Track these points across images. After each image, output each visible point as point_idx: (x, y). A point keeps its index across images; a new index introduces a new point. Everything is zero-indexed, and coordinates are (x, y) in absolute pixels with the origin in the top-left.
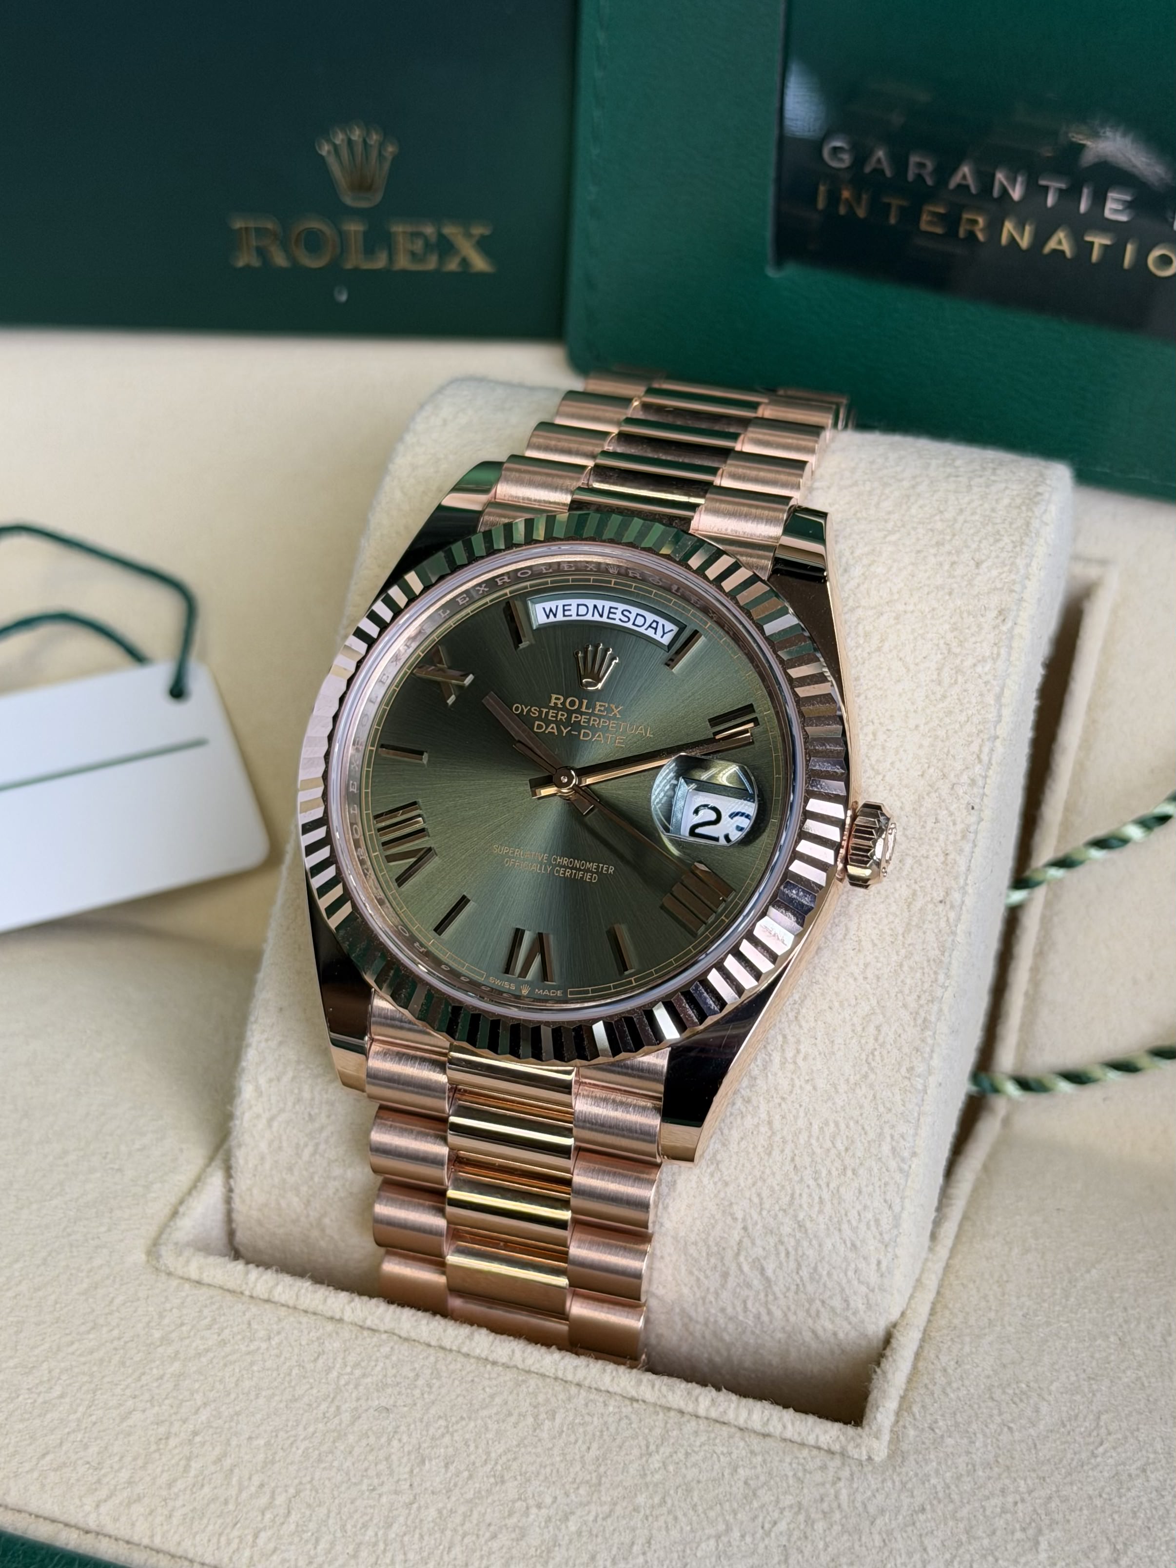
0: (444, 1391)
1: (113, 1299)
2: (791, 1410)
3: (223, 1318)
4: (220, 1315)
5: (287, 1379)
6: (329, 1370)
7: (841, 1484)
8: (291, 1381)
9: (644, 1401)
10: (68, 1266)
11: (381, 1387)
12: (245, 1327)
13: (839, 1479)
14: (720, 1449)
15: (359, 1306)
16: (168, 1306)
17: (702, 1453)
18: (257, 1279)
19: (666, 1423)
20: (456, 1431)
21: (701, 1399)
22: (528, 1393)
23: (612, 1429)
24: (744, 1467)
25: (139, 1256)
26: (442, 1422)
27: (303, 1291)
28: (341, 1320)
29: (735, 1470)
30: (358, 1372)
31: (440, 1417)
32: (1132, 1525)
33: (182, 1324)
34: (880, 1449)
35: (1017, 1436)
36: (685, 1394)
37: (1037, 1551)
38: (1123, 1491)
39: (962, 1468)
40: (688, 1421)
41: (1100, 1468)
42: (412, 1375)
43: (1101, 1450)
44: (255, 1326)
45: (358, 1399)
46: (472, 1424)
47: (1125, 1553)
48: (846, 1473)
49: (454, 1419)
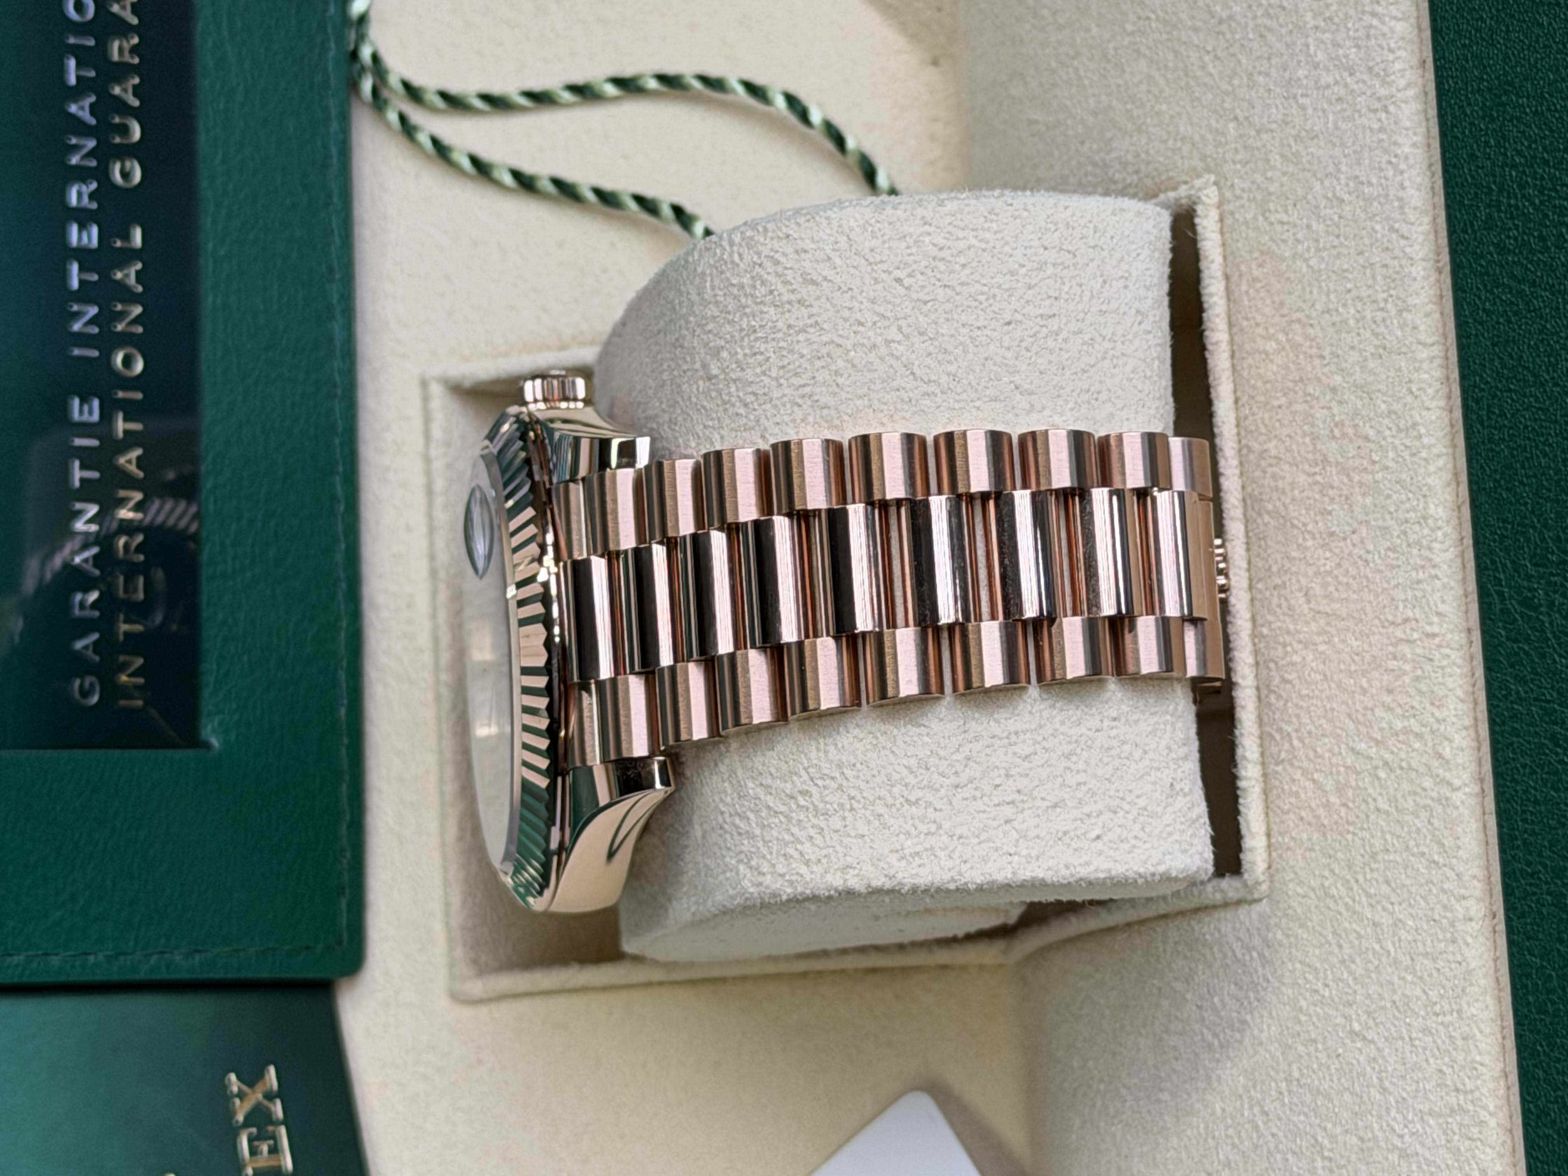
7: (1238, 192)
13: (1235, 196)
24: (1251, 276)
29: (1257, 280)
34: (1205, 181)
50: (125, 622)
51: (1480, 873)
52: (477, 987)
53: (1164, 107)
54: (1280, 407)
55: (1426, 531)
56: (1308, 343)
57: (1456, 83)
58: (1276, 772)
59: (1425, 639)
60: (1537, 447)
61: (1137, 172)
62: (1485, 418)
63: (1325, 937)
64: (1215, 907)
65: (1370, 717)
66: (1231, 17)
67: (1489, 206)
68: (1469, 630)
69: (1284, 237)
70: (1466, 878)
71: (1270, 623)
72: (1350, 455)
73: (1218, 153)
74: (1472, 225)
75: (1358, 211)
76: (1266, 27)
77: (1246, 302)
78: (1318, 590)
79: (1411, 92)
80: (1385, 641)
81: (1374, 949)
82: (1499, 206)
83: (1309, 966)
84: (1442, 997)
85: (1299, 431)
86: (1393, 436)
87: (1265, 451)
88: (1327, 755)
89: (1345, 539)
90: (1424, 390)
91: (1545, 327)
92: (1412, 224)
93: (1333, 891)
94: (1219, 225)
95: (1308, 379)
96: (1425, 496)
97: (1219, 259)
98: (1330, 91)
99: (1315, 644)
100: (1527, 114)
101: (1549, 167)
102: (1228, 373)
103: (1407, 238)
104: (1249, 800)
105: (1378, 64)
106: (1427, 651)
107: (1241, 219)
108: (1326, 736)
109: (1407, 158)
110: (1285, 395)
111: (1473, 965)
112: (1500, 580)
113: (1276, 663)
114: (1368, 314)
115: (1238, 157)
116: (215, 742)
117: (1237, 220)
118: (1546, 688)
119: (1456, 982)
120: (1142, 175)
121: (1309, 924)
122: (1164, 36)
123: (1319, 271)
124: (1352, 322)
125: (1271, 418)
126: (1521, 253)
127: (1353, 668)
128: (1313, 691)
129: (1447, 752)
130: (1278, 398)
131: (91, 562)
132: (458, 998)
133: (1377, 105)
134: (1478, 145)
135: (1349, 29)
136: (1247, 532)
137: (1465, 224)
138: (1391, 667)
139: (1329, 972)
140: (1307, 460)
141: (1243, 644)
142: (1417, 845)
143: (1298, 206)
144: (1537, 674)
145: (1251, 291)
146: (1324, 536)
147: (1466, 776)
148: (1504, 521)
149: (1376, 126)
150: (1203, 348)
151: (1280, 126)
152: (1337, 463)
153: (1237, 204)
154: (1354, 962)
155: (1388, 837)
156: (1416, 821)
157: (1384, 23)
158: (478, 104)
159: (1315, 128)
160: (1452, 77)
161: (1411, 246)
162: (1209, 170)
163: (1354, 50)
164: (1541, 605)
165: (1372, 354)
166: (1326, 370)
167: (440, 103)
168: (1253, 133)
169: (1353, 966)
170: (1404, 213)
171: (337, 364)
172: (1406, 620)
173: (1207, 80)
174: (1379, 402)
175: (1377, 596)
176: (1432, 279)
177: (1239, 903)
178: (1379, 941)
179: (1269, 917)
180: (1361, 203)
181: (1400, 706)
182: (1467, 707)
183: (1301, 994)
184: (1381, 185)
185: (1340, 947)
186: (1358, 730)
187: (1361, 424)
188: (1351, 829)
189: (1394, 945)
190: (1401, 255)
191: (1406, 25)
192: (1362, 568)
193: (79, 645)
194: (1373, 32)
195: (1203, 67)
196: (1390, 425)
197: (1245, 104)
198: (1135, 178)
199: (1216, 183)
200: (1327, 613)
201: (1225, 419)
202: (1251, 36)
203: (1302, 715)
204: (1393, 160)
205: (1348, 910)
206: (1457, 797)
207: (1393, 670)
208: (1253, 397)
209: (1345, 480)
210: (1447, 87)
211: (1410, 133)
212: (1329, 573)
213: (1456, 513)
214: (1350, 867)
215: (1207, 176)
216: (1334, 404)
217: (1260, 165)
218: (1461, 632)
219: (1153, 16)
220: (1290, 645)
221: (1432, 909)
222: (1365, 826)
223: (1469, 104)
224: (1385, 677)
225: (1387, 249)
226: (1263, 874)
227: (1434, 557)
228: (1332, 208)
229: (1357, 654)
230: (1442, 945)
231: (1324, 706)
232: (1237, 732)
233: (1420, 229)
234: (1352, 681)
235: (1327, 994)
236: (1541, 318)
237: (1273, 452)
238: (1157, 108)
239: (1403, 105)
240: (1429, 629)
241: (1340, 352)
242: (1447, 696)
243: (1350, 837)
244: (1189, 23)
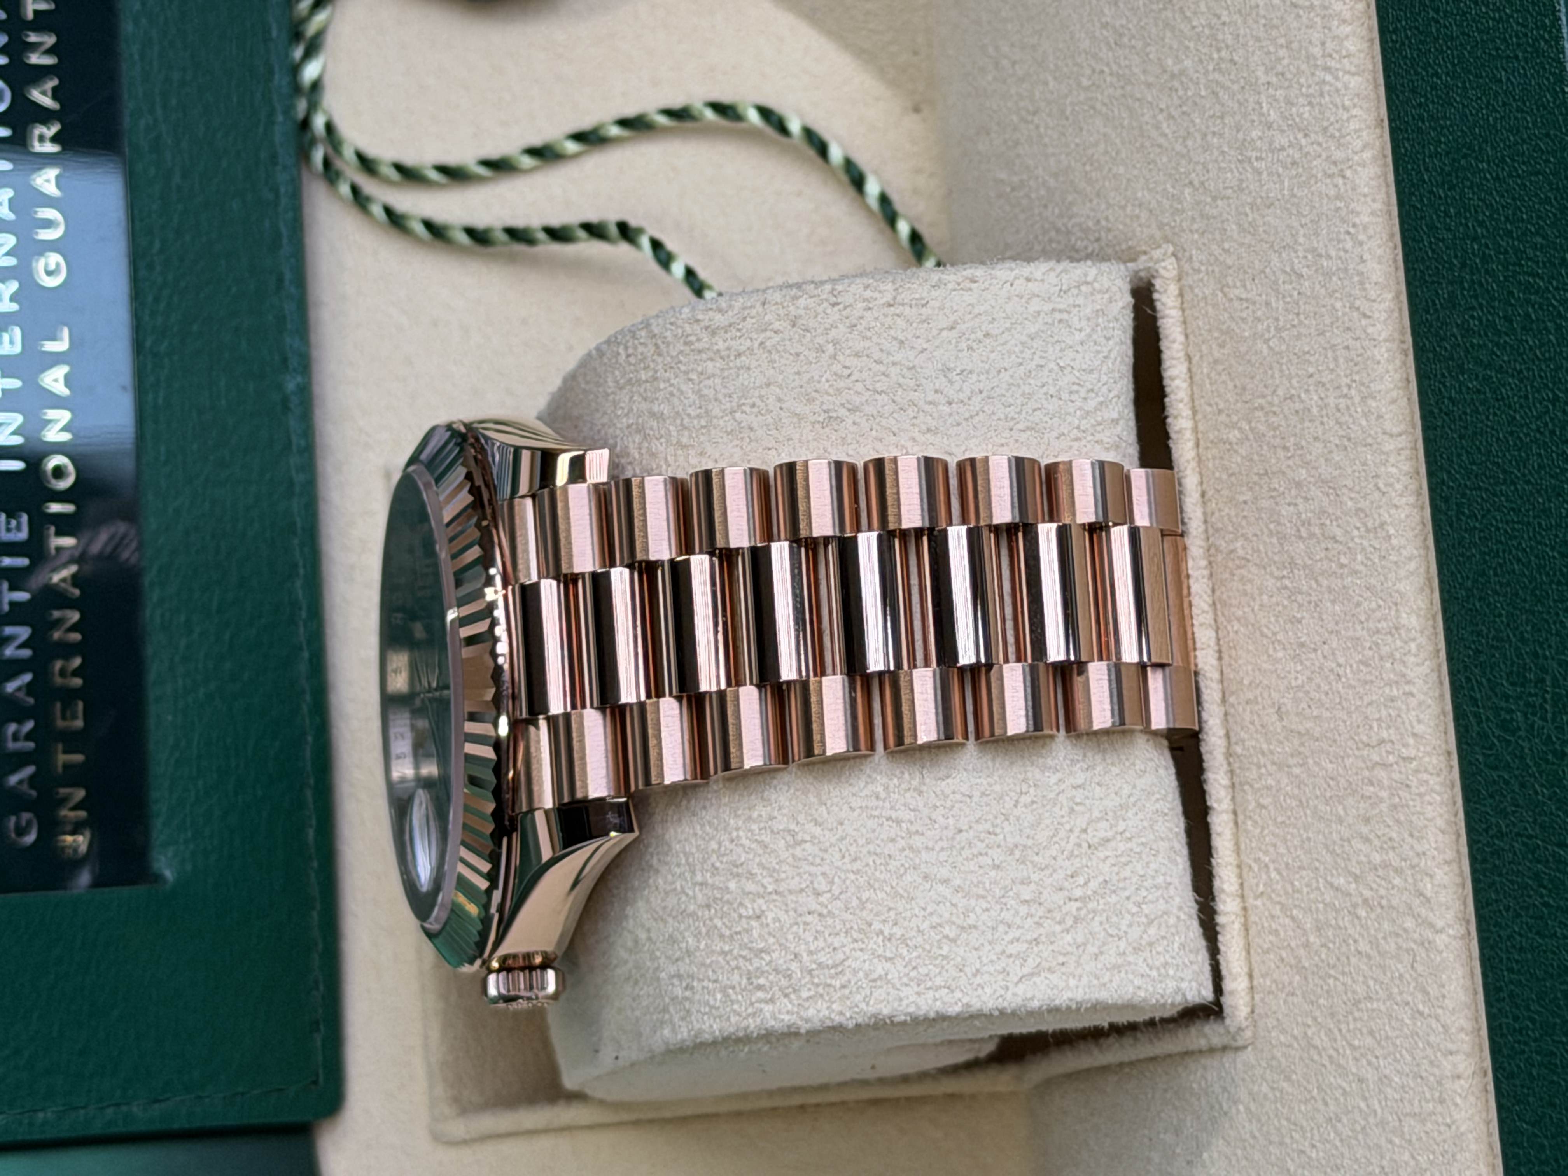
50: (66, 752)
51: (1468, 1025)
52: (458, 1128)
53: (1122, 170)
54: (1245, 502)
55: (1399, 643)
56: (1272, 433)
57: (1413, 146)
58: (1256, 907)
59: (1402, 763)
60: (1510, 552)
61: (1098, 240)
62: (1454, 519)
63: (1310, 1092)
64: (1201, 1052)
65: (1347, 848)
66: (1183, 72)
67: (1451, 283)
68: (1449, 753)
69: (1244, 315)
70: (1453, 1030)
71: (1243, 741)
72: (1318, 557)
73: (1175, 221)
74: (1434, 304)
75: (1317, 287)
76: (1217, 82)
77: (1208, 386)
78: (1289, 705)
79: (1367, 155)
80: (1361, 765)
81: (1359, 1107)
82: (1462, 283)
83: (1296, 1125)
84: (1431, 1163)
85: (1265, 530)
86: (1361, 537)
87: (1232, 551)
88: (1305, 890)
89: (1315, 650)
90: (1391, 485)
91: (1515, 418)
92: (1374, 301)
93: (1317, 1042)
94: (1179, 300)
95: (1273, 473)
96: (1396, 604)
97: (1181, 338)
98: (1285, 154)
99: (1289, 766)
100: (1488, 180)
101: (1512, 238)
102: (1193, 464)
103: (1369, 317)
104: (1228, 936)
105: (1332, 124)
106: (1404, 777)
107: (1201, 295)
108: (1304, 869)
109: (1365, 228)
110: (1251, 489)
111: (1463, 1129)
112: (1476, 700)
113: (1252, 786)
114: (1331, 401)
115: (1195, 226)
116: (168, 874)
117: (1197, 296)
118: (1528, 822)
119: (1446, 1147)
120: (1103, 244)
121: (1294, 1077)
122: (1119, 92)
123: (1280, 353)
124: (1315, 410)
125: (1237, 516)
126: (1486, 335)
127: (1328, 794)
128: (1289, 818)
129: (1429, 889)
130: (1241, 493)
131: (24, 690)
132: (439, 1139)
133: (1334, 170)
134: (1438, 216)
135: (1302, 86)
136: (1218, 639)
137: (1427, 301)
138: (1368, 794)
139: (1315, 1132)
140: (1275, 562)
141: (1217, 764)
142: (1401, 993)
143: (1256, 281)
144: (1517, 806)
145: (1213, 374)
146: (1295, 647)
147: (1450, 916)
148: (1479, 634)
149: (1332, 192)
150: (1167, 436)
151: (1235, 191)
152: (1305, 566)
153: (1196, 277)
154: (1340, 1121)
155: (1371, 983)
156: (1399, 966)
157: (1337, 78)
158: (434, 175)
159: (1271, 195)
160: (1408, 139)
161: (1374, 325)
162: (1167, 240)
163: (1307, 108)
164: (1519, 729)
165: (1337, 446)
166: (1291, 462)
167: (394, 175)
168: (1209, 200)
169: (1339, 1125)
170: (1365, 289)
171: (294, 460)
172: (1382, 742)
173: (1161, 140)
174: (1345, 499)
175: (1349, 713)
176: (1398, 362)
177: (1225, 1048)
178: (1365, 1099)
179: (1253, 1067)
180: (1321, 278)
181: (1379, 837)
182: (1450, 838)
183: (1289, 1155)
184: (1340, 258)
185: (1326, 1104)
186: (1336, 863)
187: (1328, 522)
188: (1332, 972)
189: (1380, 1103)
190: (1363, 336)
191: (1360, 79)
192: (1334, 684)
193: (13, 780)
194: (1327, 88)
195: (1157, 127)
196: (1358, 525)
197: (1199, 168)
198: (1096, 245)
199: (1174, 254)
200: (1299, 733)
201: (1192, 516)
202: (1203, 93)
203: (1279, 844)
204: (1352, 230)
205: (1331, 1063)
206: (1441, 940)
207: (1370, 798)
208: (1218, 491)
209: (1315, 586)
210: (1403, 151)
211: (1369, 199)
212: (1300, 688)
213: (1431, 622)
214: (1332, 1015)
215: (1164, 246)
216: (1300, 501)
217: (1218, 236)
218: (1439, 755)
219: (1106, 69)
220: (1265, 766)
221: (1418, 1065)
222: (1347, 970)
223: (1427, 170)
224: (1362, 805)
225: (1349, 329)
226: (1246, 1019)
227: (1409, 672)
228: (1291, 283)
229: (1332, 779)
230: (1431, 1105)
231: (1301, 835)
232: (1213, 861)
233: (1383, 306)
234: (1328, 808)
235: (1314, 1155)
236: (1510, 407)
237: (1241, 552)
238: (1115, 170)
239: (1359, 169)
240: (1405, 752)
241: (1303, 443)
242: (1426, 827)
243: (1331, 981)
244: (1142, 78)
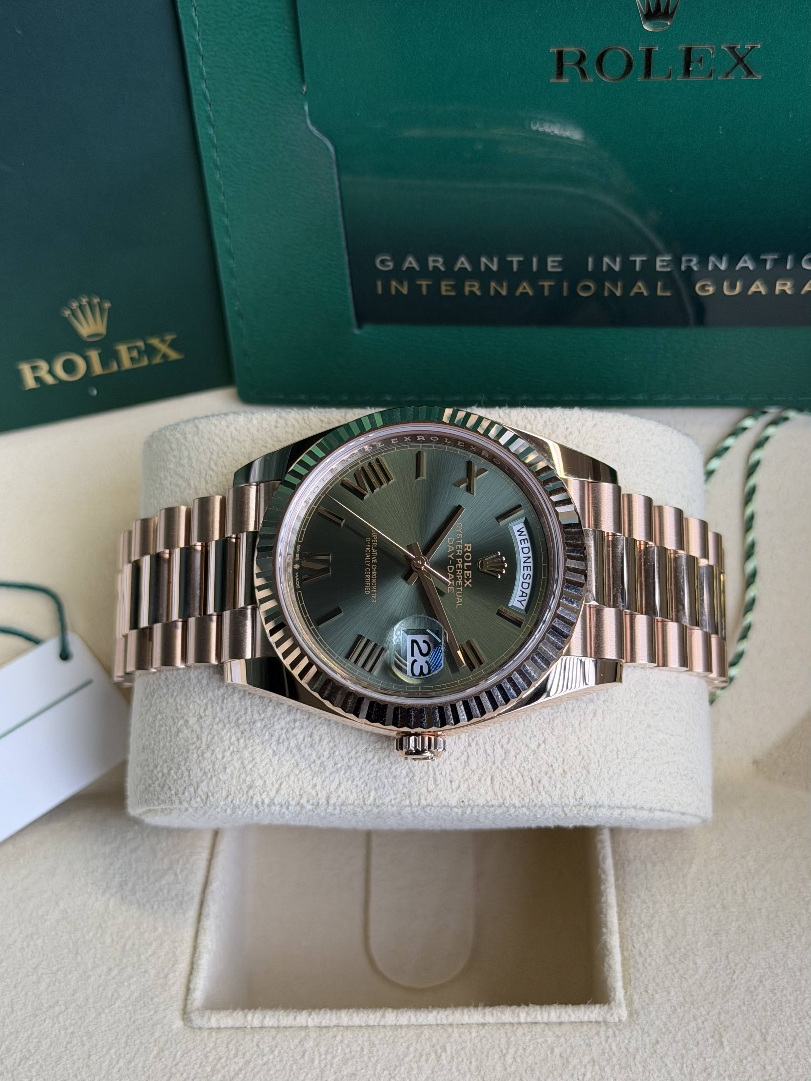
0: (380, 1053)
1: (175, 1055)
2: (570, 1006)
3: (242, 1048)
4: (239, 1046)
5: (292, 1073)
6: (313, 1060)
7: (610, 1040)
8: (294, 1074)
9: (489, 1023)
10: (141, 1042)
11: (345, 1062)
12: (255, 1049)
13: (608, 1037)
14: (540, 1040)
15: (315, 1016)
16: (208, 1049)
17: (532, 1046)
18: (253, 1017)
19: (506, 1033)
20: (396, 1075)
21: (521, 1014)
22: (426, 1039)
23: (479, 1047)
24: (556, 1046)
25: (178, 1023)
26: (386, 1072)
27: (281, 1017)
28: (307, 1027)
29: (552, 1051)
30: (329, 1057)
31: (384, 1069)
32: (766, 1016)
33: (220, 1058)
34: (623, 1013)
35: (691, 981)
36: (511, 1013)
37: (723, 1046)
38: (754, 997)
39: (669, 1011)
40: (517, 1028)
41: (738, 988)
42: (359, 1049)
43: (735, 976)
44: (261, 1047)
45: (335, 1073)
46: (403, 1068)
47: (768, 1034)
48: (610, 1033)
49: (392, 1068)
97: (572, 1019)
131: (462, 266)
193: (411, 259)
